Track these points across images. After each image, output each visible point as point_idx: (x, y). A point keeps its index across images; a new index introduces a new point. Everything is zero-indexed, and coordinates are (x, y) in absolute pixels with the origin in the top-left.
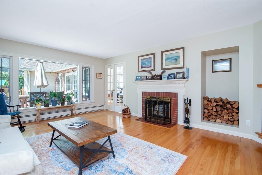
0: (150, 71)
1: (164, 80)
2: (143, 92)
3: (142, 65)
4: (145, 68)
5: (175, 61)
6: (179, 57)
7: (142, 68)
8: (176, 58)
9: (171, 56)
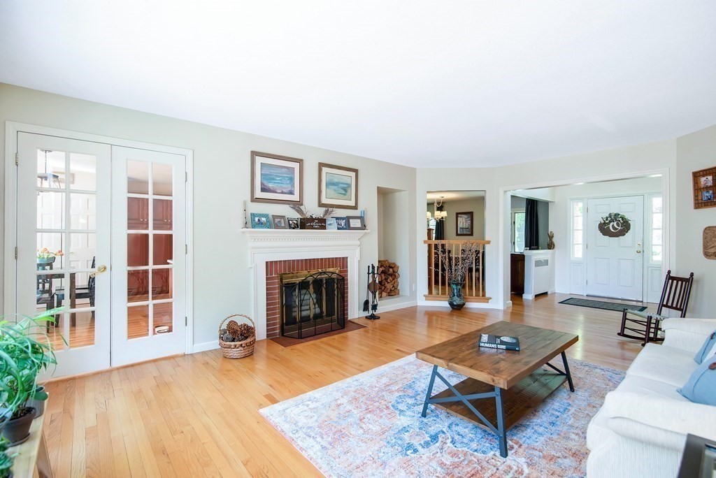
0: (297, 205)
1: (332, 229)
2: (267, 263)
3: (265, 182)
4: (276, 192)
5: (344, 192)
6: (349, 186)
7: (264, 190)
8: (345, 186)
9: (336, 180)
